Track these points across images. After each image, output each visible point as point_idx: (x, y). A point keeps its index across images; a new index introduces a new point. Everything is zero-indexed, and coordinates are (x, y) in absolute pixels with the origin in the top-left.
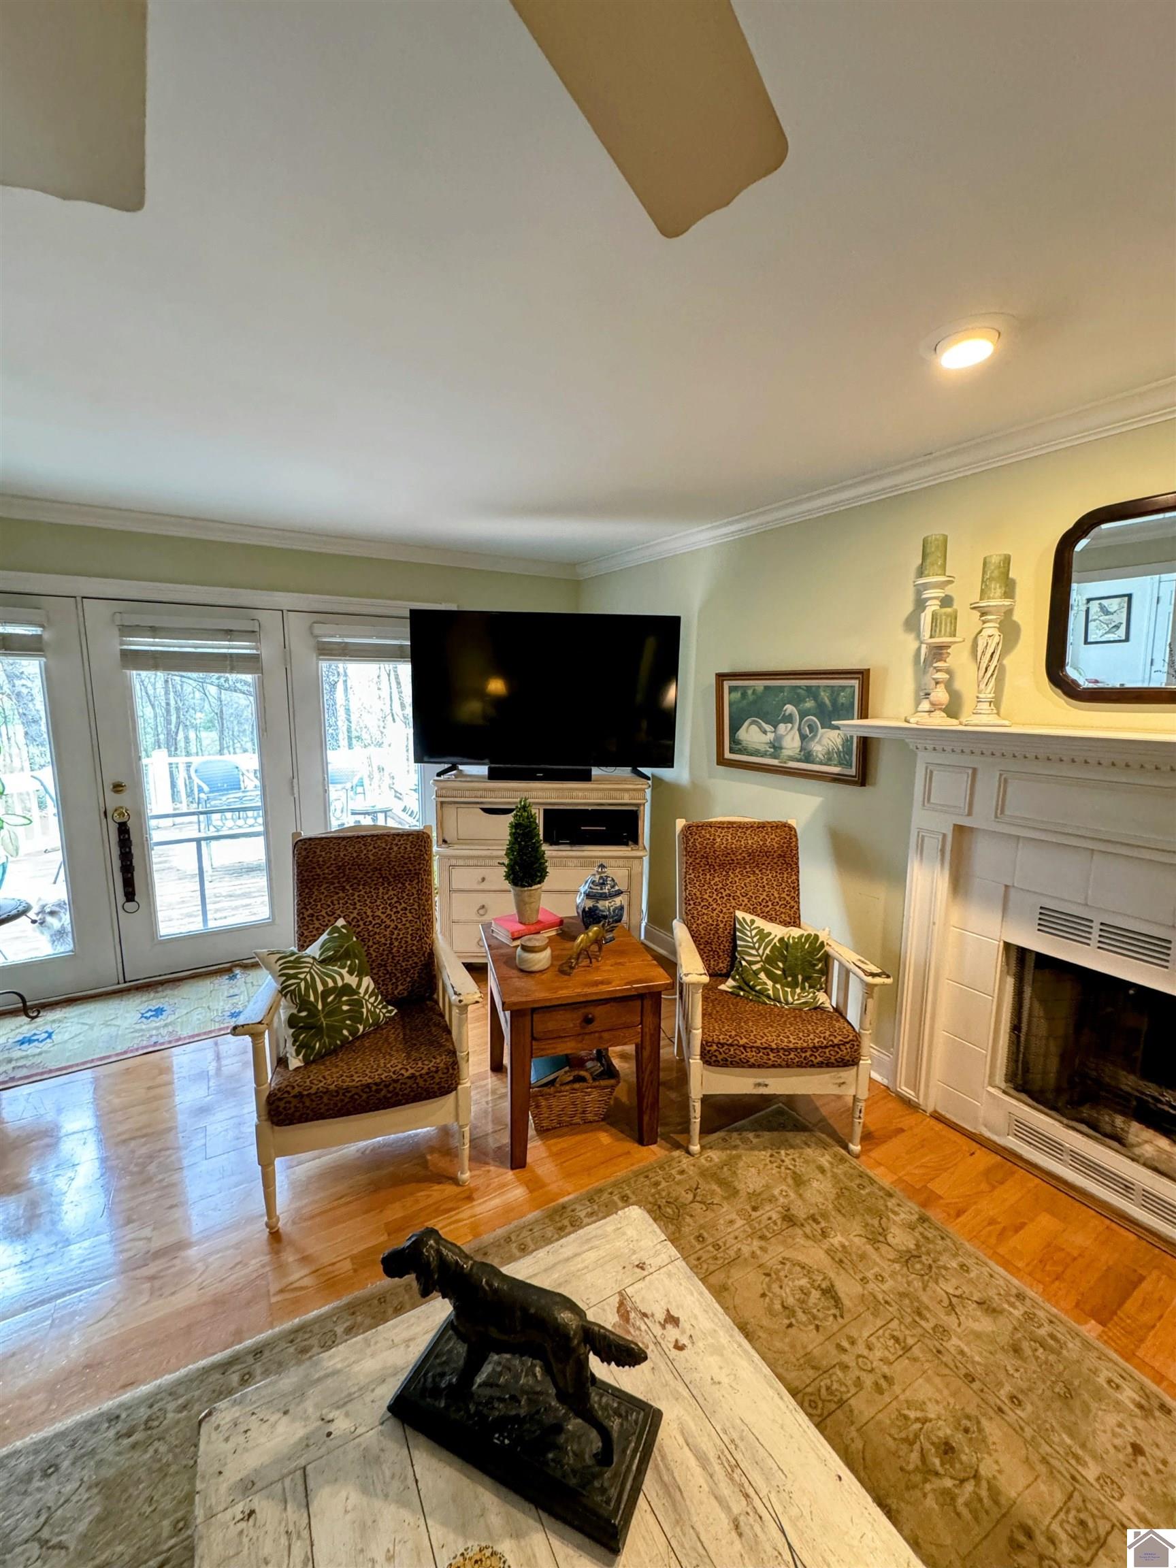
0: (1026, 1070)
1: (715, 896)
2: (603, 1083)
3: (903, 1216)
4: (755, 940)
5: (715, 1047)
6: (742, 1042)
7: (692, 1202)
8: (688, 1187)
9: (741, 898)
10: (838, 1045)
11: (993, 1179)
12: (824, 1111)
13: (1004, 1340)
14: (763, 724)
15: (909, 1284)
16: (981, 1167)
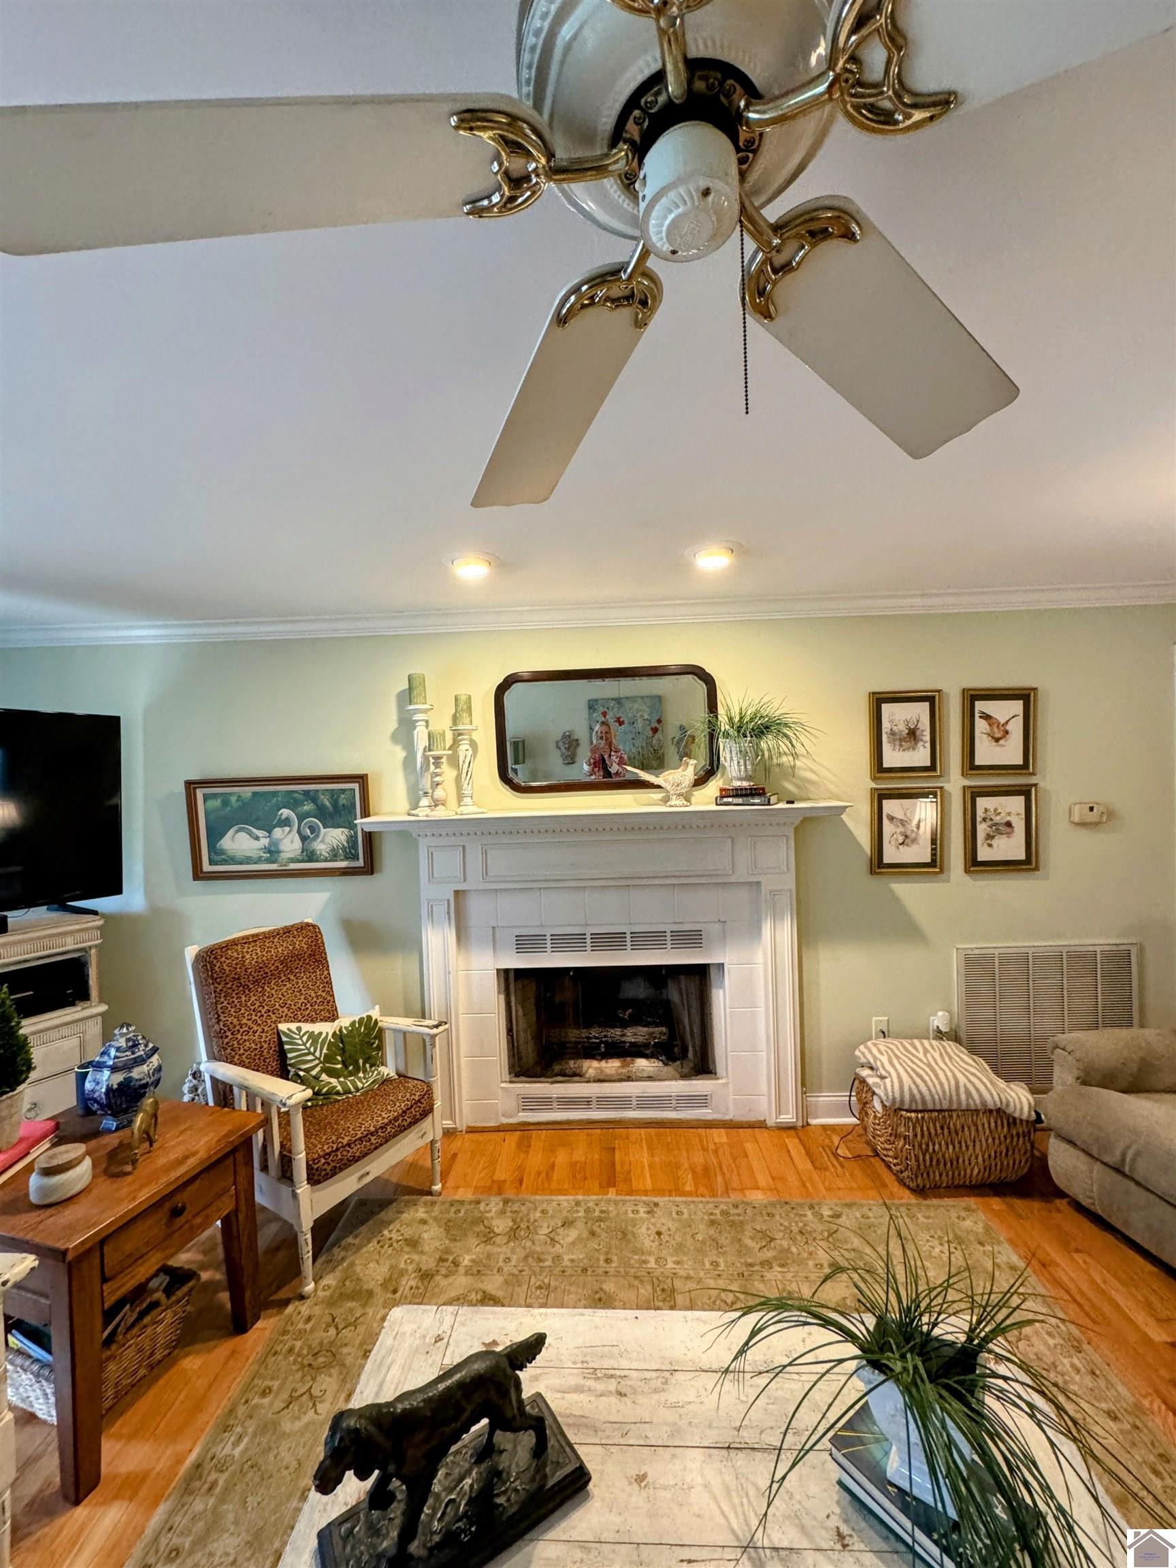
0: (520, 1059)
1: (254, 1017)
2: (179, 1293)
3: (494, 1210)
4: (308, 1045)
5: (323, 1161)
6: (345, 1142)
7: (338, 1334)
8: (324, 1326)
9: (281, 1010)
10: (419, 1101)
11: (524, 1146)
12: (394, 1179)
13: (585, 1234)
14: (255, 831)
15: (524, 1248)
16: (514, 1145)
